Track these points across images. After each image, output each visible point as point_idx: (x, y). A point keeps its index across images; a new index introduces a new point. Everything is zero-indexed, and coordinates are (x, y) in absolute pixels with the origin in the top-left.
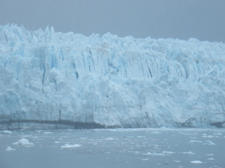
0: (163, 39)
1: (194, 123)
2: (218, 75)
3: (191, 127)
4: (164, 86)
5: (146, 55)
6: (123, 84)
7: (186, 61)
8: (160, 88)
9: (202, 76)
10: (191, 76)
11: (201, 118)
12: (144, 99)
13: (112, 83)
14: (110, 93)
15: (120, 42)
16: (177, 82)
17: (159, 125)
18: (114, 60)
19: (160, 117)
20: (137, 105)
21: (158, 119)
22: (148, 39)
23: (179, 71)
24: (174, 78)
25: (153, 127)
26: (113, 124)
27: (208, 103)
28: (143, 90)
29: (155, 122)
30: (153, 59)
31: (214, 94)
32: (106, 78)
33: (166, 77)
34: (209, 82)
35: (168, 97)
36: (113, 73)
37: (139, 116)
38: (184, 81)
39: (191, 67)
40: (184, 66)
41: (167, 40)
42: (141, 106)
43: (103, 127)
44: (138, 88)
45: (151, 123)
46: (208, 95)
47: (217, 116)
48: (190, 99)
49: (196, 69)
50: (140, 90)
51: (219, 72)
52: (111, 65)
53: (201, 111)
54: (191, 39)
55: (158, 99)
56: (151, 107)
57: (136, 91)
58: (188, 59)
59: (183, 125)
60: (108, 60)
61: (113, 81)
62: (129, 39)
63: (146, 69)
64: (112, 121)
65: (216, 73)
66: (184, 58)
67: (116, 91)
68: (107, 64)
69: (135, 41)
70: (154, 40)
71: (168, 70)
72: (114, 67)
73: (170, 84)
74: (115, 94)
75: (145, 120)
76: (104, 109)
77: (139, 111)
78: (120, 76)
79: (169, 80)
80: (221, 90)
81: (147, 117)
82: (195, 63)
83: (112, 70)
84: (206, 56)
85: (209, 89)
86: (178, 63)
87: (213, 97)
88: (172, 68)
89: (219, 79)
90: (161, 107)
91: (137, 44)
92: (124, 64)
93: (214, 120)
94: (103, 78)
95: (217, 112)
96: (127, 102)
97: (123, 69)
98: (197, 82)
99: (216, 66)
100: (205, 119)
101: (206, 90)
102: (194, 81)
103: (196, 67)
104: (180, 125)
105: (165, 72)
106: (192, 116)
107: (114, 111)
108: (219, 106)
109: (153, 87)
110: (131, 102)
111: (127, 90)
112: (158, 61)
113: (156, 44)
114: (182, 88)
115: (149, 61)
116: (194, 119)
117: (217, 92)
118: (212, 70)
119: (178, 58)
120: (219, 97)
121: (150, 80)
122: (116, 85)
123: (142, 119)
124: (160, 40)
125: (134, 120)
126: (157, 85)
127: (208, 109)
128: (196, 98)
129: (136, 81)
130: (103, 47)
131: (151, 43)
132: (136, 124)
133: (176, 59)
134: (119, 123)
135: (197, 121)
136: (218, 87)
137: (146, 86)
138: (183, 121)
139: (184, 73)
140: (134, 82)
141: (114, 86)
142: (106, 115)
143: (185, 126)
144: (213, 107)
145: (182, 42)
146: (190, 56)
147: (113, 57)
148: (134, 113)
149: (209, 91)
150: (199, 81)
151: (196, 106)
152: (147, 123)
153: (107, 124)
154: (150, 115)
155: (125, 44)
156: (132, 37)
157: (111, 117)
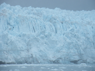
0: (39, 8)
1: (61, 61)
2: (75, 31)
3: (59, 63)
4: (42, 38)
5: (31, 18)
6: (17, 36)
7: (55, 22)
8: (40, 39)
9: (65, 32)
10: (58, 32)
11: (65, 58)
12: (30, 45)
13: (10, 35)
14: (9, 42)
15: (12, 9)
16: (51, 35)
17: (39, 62)
18: (11, 21)
19: (40, 57)
20: (26, 50)
21: (39, 58)
22: (30, 8)
23: (51, 29)
24: (49, 33)
25: (36, 64)
26: (10, 62)
27: (69, 48)
28: (29, 40)
29: (37, 60)
30: (35, 20)
31: (73, 43)
32: (6, 32)
33: (44, 32)
34: (70, 35)
35: (45, 44)
36: (10, 29)
37: (27, 57)
38: (55, 35)
39: (58, 26)
40: (54, 26)
41: (42, 9)
42: (28, 50)
43: (4, 63)
44: (27, 39)
45: (35, 60)
46: (69, 44)
47: (74, 57)
48: (58, 46)
49: (62, 27)
50: (27, 40)
51: (75, 29)
52: (9, 24)
53: (65, 53)
54: (56, 8)
55: (39, 46)
56: (34, 51)
57: (25, 41)
58: (56, 21)
59: (54, 62)
60: (7, 21)
61: (11, 34)
62: (18, 7)
63: (31, 27)
64: (10, 60)
65: (74, 30)
66: (54, 21)
67: (13, 41)
68: (6, 23)
69: (22, 9)
70: (34, 8)
71: (45, 28)
72: (11, 25)
73: (46, 36)
74: (12, 43)
75: (30, 59)
76: (5, 52)
77: (27, 54)
78: (15, 31)
79: (46, 34)
80: (77, 41)
81: (32, 57)
82: (61, 24)
83: (9, 27)
84: (67, 19)
85: (70, 40)
86: (51, 24)
87: (72, 45)
88: (47, 27)
89: (76, 34)
90: (41, 51)
91: (23, 11)
92: (18, 23)
93: (72, 59)
94: (4, 32)
95: (74, 54)
96: (19, 47)
97: (17, 26)
98: (62, 35)
99: (73, 26)
100: (67, 58)
101: (68, 40)
102: (61, 35)
103: (61, 26)
104: (52, 62)
105: (43, 29)
106: (59, 57)
107: (12, 53)
108: (76, 50)
109: (36, 38)
110: (22, 48)
111: (20, 40)
112: (38, 22)
113: (35, 11)
114: (54, 39)
115: (33, 22)
116: (60, 58)
117: (74, 42)
118: (71, 28)
119: (50, 20)
120: (76, 45)
121: (34, 34)
122: (12, 37)
123: (29, 58)
124: (37, 8)
125: (23, 59)
126: (38, 37)
127: (69, 52)
128: (62, 45)
129: (25, 35)
130: (3, 12)
131: (32, 10)
132: (25, 61)
133: (49, 21)
134: (14, 61)
135: (62, 60)
136: (75, 39)
137: (32, 38)
138: (54, 59)
139: (54, 30)
140: (24, 35)
141: (11, 37)
142: (6, 56)
143: (55, 63)
144: (72, 51)
145: (51, 10)
146: (58, 19)
147: (10, 19)
148: (24, 54)
149: (70, 41)
150: (63, 35)
151: (62, 50)
152: (32, 61)
153: (6, 62)
154: (34, 56)
155: (16, 11)
156: (19, 6)
157: (9, 57)
